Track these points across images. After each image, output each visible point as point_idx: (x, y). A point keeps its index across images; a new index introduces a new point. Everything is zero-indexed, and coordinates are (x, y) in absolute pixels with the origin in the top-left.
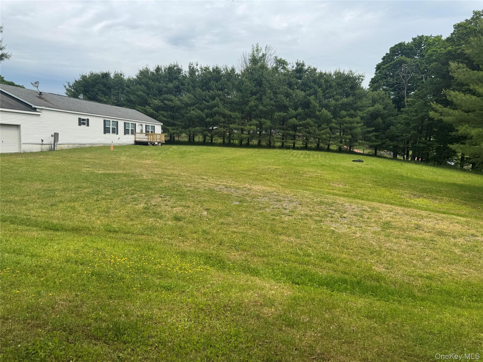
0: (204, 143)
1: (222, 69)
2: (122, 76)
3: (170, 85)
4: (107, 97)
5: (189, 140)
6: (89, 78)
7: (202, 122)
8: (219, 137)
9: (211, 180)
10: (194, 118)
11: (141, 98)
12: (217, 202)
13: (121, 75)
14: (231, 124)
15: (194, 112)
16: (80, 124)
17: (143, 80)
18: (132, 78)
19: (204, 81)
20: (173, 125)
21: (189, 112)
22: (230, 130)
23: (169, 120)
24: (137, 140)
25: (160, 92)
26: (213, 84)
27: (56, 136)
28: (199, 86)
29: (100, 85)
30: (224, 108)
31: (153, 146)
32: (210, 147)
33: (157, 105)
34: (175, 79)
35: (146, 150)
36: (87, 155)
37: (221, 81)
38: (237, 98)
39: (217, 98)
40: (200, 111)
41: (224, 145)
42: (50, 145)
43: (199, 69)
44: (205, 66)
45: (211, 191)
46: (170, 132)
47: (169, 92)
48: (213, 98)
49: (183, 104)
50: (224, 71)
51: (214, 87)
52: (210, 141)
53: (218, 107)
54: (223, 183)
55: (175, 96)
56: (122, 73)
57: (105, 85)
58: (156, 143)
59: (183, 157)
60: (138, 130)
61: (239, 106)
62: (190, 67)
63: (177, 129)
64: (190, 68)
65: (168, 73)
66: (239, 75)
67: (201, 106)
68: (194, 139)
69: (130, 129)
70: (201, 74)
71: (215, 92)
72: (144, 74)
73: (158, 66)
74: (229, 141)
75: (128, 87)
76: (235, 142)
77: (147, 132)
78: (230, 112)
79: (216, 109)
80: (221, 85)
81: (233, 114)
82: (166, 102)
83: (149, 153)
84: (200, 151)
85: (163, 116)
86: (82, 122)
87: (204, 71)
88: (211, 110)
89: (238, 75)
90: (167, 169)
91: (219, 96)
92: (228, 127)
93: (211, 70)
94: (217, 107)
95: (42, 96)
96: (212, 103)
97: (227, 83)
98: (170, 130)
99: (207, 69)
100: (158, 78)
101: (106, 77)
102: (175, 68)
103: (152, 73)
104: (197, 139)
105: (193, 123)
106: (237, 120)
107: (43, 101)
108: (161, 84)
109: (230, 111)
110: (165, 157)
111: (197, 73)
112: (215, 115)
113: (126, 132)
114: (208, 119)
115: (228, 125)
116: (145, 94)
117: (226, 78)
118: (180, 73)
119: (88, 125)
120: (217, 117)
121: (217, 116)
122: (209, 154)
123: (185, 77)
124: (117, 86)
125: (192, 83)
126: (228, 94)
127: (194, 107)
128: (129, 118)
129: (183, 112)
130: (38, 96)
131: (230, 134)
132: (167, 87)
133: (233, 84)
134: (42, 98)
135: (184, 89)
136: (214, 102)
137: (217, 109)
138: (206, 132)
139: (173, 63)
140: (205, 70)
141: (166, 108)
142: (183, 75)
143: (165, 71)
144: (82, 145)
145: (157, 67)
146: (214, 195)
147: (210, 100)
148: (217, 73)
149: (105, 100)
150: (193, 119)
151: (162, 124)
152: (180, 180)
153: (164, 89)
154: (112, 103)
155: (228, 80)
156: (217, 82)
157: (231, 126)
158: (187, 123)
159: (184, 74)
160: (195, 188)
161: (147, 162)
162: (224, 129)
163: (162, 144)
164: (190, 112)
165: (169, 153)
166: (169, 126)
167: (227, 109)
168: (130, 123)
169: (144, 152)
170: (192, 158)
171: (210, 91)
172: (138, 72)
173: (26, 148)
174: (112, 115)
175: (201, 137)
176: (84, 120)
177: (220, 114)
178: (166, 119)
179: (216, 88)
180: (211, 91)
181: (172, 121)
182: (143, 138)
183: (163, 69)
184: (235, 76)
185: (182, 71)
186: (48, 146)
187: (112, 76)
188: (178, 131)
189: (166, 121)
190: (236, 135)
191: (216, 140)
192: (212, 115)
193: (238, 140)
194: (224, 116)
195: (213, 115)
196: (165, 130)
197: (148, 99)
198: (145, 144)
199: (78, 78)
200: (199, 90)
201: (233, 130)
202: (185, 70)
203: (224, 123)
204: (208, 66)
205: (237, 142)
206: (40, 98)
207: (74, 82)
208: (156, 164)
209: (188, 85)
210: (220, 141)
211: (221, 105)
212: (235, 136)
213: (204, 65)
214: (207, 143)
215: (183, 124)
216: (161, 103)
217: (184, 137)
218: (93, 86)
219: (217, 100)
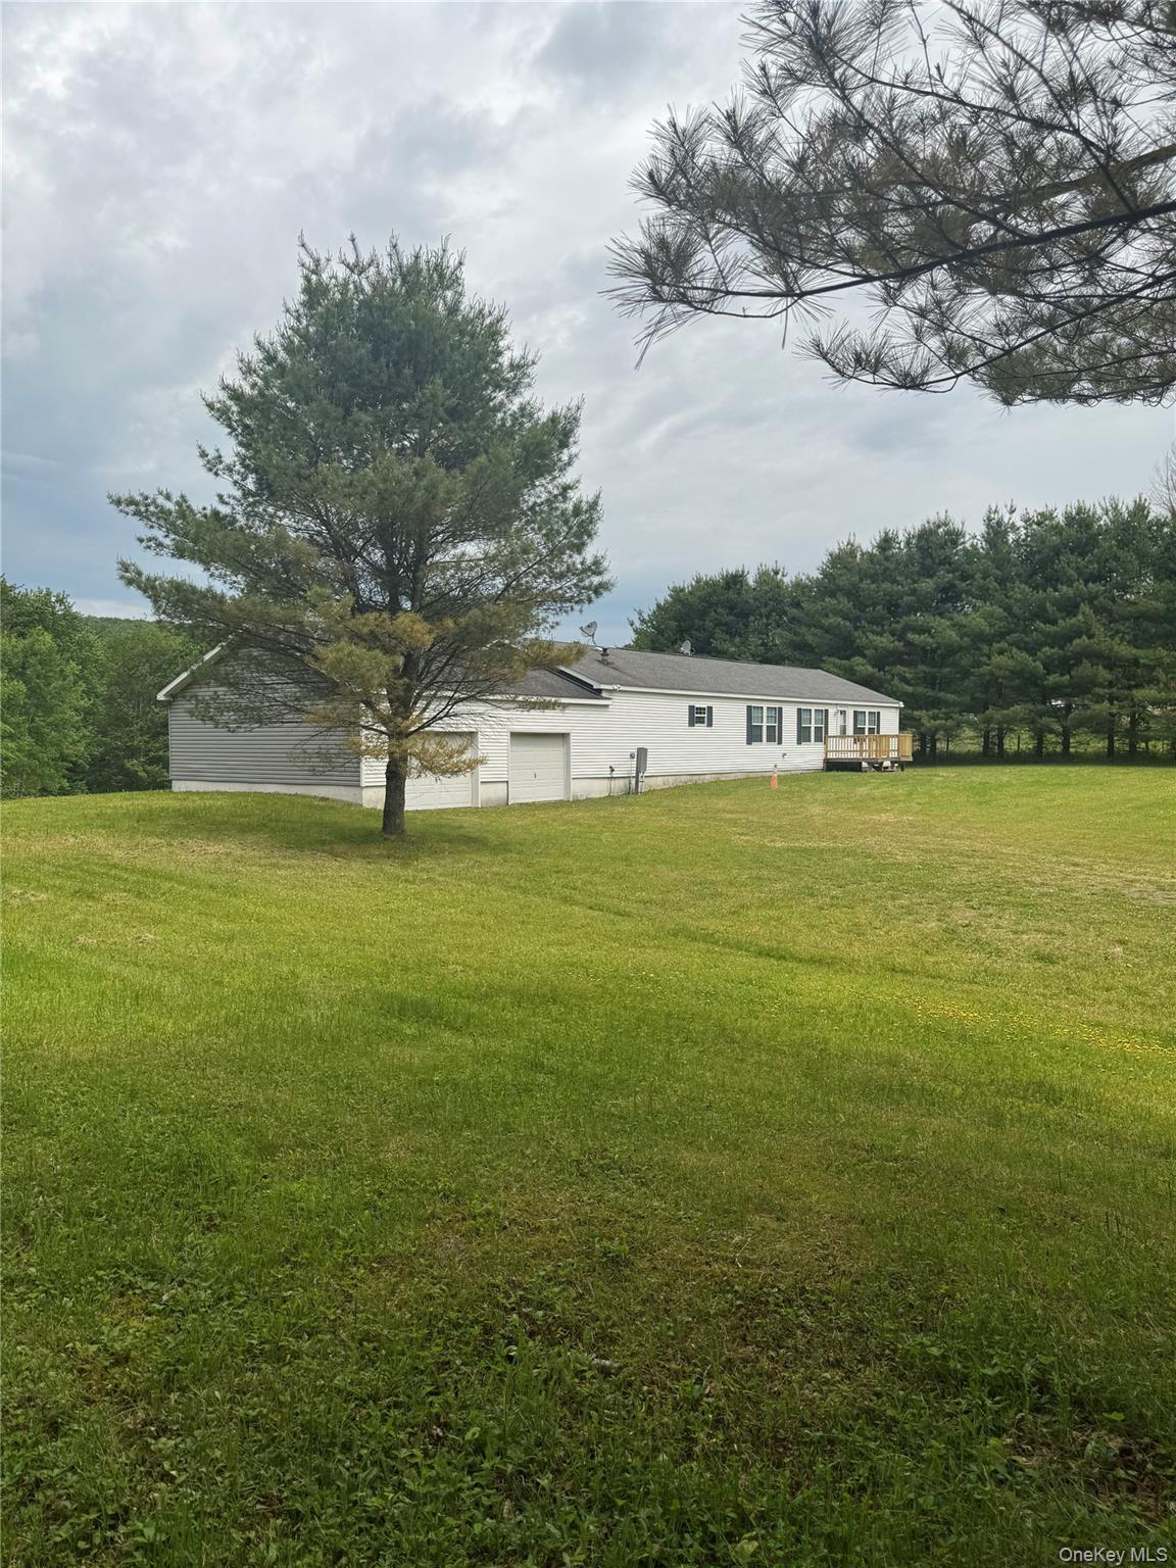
0: (1038, 757)
1: (1099, 512)
2: (779, 576)
3: (927, 585)
4: (737, 640)
5: (986, 747)
6: (690, 593)
7: (1030, 688)
8: (1092, 732)
9: (1101, 868)
10: (1003, 678)
11: (835, 635)
12: (1143, 926)
13: (776, 573)
14: (1137, 686)
15: (1003, 660)
16: (692, 723)
17: (843, 581)
18: (808, 578)
19: (1038, 557)
20: (935, 703)
21: (985, 659)
22: (1136, 708)
23: (920, 689)
24: (831, 756)
25: (893, 607)
26: (1067, 563)
27: (641, 755)
28: (1019, 575)
29: (720, 610)
30: (1112, 637)
31: (877, 773)
32: (1063, 769)
33: (884, 648)
34: (942, 563)
35: (865, 785)
36: (721, 804)
37: (1096, 551)
38: (1157, 600)
39: (1085, 608)
40: (1025, 655)
41: (1111, 758)
42: (627, 781)
43: (1019, 523)
44: (1039, 511)
45: (1114, 899)
46: (923, 725)
47: (923, 605)
48: (1070, 608)
49: (965, 639)
50: (1105, 517)
51: (1072, 572)
52: (1059, 749)
53: (1090, 637)
54: (1147, 878)
55: (941, 615)
56: (780, 566)
57: (731, 608)
58: (887, 763)
59: (987, 803)
60: (834, 729)
61: (1169, 627)
62: (989, 519)
63: (948, 717)
64: (988, 526)
65: (920, 548)
66: (1165, 524)
67: (1026, 639)
68: (1001, 745)
69: (813, 725)
70: (1027, 536)
71: (1077, 589)
72: (842, 561)
73: (886, 534)
74: (1133, 746)
75: (797, 605)
76: (1155, 747)
77: (858, 731)
78: (1134, 651)
79: (1082, 642)
80: (1098, 563)
81: (1145, 655)
82: (910, 636)
83: (877, 793)
84: (1038, 782)
85: (904, 679)
86: (698, 717)
87: (1035, 526)
88: (1062, 648)
89: (1161, 524)
90: (951, 836)
91: (1091, 599)
92: (1126, 698)
93: (1060, 518)
94: (1085, 637)
95: (610, 659)
96: (1065, 624)
97: (1120, 553)
98: (924, 721)
99: (1045, 517)
100: (886, 569)
101: (735, 584)
102: (941, 530)
103: (871, 556)
104: (1010, 745)
105: (1000, 695)
106: (1160, 673)
107: (612, 670)
108: (896, 588)
109: (1134, 643)
110: (929, 803)
111: (1011, 537)
112: (1078, 663)
113: (803, 736)
114: (1053, 679)
115: (1126, 692)
116: (848, 623)
117: (1115, 538)
118: (955, 543)
119: (710, 724)
120: (1085, 669)
121: (1086, 663)
122: (1067, 790)
123: (972, 554)
124: (766, 605)
125: (997, 568)
126: (1125, 589)
127: (1003, 645)
128: (809, 695)
129: (965, 661)
130: (600, 658)
131: (1134, 723)
132: (914, 592)
133: (1142, 556)
134: (608, 664)
135: (970, 591)
136: (1074, 620)
137: (1087, 641)
138: (1045, 720)
139: (933, 518)
140: (1039, 524)
141: (912, 655)
142: (964, 548)
143: (908, 543)
144: (695, 778)
145: (883, 534)
146: (1127, 906)
147: (1058, 614)
148: (1081, 527)
149: (733, 649)
150: (1000, 680)
151: (902, 705)
152: (1006, 867)
153: (906, 598)
154: (753, 656)
155: (1122, 544)
156: (1082, 555)
157: (1138, 694)
158: (978, 695)
159: (968, 545)
160: (1061, 889)
161: (884, 817)
162: (1112, 704)
163: (903, 765)
164: (990, 658)
165: (937, 792)
166: (919, 708)
167: (1122, 639)
168: (813, 708)
169: (862, 791)
170: (1017, 806)
171: (1059, 586)
172: (825, 559)
173: (580, 789)
174: (765, 691)
175: (1025, 736)
176: (700, 710)
177: (1095, 656)
178: (910, 689)
179: (1080, 575)
180: (1065, 588)
181: (931, 693)
182: (846, 750)
183: (902, 538)
184: (1149, 529)
185: (964, 537)
186: (621, 783)
187: (751, 580)
188: (950, 723)
189: (912, 694)
190: (1158, 723)
191: (1080, 743)
192: (1065, 665)
193: (1167, 739)
194: (1111, 662)
195: (1072, 662)
196: (908, 722)
197: (856, 634)
198: (853, 766)
199: (664, 596)
200: (1020, 590)
201: (1144, 707)
202: (974, 531)
203: (1111, 684)
204: (1050, 508)
205: (1160, 747)
206: (604, 662)
207: (655, 607)
208: (912, 825)
209: (984, 578)
210: (1098, 745)
211: (1098, 629)
212: (1153, 726)
213: (1035, 507)
214: (1048, 754)
215: (967, 699)
216: (897, 643)
217: (969, 741)
218: (703, 615)
219: (1084, 613)
